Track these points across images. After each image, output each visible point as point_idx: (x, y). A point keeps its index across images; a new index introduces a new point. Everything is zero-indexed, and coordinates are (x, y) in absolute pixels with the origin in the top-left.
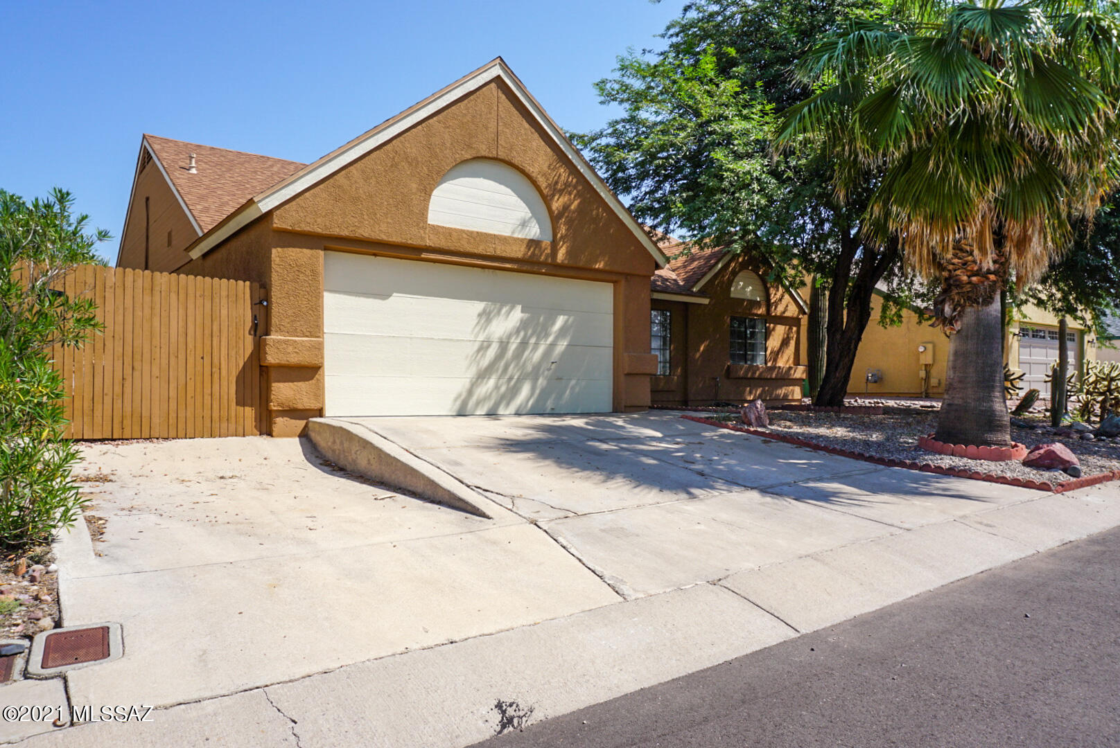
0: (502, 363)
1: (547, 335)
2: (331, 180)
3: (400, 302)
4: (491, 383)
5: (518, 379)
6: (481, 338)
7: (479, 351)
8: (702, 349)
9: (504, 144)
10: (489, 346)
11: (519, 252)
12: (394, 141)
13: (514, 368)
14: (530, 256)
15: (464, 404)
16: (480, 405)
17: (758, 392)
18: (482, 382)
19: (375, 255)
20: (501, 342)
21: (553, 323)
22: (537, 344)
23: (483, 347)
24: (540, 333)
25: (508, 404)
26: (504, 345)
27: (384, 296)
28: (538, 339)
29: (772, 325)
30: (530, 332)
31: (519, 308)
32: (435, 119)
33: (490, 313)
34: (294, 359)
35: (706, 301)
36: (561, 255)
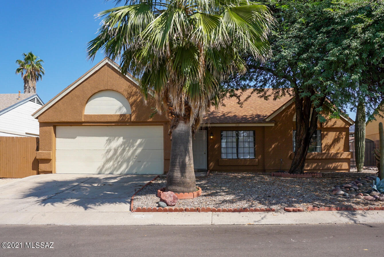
0: (115, 157)
1: (133, 146)
2: (53, 107)
3: (80, 139)
4: (111, 163)
5: (122, 162)
6: (107, 148)
7: (107, 152)
8: (273, 146)
9: (110, 84)
10: (110, 151)
11: (116, 119)
12: (72, 92)
13: (120, 158)
14: (121, 120)
15: (101, 170)
16: (107, 171)
17: (313, 166)
18: (108, 163)
19: (71, 126)
20: (115, 150)
21: (136, 142)
22: (129, 150)
23: (108, 151)
24: (130, 146)
25: (117, 171)
26: (116, 150)
27: (74, 137)
28: (130, 147)
29: (325, 133)
30: (126, 146)
31: (122, 138)
32: (85, 82)
33: (111, 140)
34: (43, 157)
35: (273, 125)
36: (133, 118)
